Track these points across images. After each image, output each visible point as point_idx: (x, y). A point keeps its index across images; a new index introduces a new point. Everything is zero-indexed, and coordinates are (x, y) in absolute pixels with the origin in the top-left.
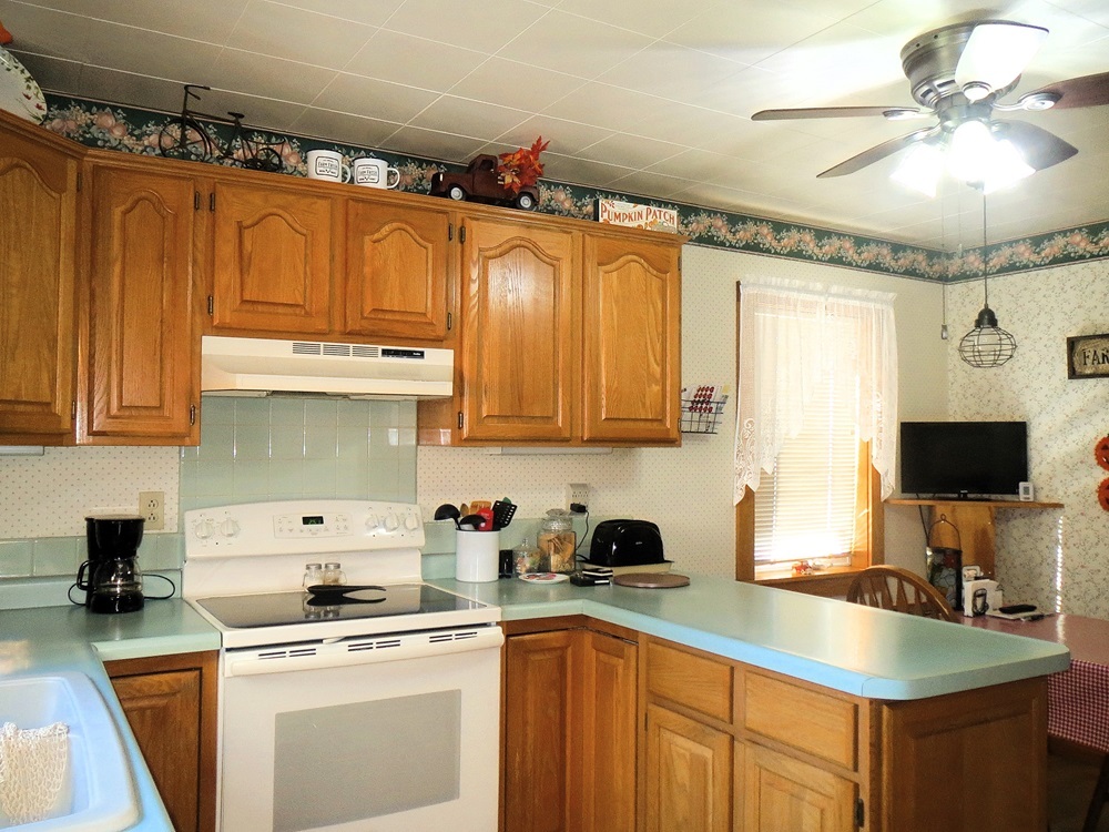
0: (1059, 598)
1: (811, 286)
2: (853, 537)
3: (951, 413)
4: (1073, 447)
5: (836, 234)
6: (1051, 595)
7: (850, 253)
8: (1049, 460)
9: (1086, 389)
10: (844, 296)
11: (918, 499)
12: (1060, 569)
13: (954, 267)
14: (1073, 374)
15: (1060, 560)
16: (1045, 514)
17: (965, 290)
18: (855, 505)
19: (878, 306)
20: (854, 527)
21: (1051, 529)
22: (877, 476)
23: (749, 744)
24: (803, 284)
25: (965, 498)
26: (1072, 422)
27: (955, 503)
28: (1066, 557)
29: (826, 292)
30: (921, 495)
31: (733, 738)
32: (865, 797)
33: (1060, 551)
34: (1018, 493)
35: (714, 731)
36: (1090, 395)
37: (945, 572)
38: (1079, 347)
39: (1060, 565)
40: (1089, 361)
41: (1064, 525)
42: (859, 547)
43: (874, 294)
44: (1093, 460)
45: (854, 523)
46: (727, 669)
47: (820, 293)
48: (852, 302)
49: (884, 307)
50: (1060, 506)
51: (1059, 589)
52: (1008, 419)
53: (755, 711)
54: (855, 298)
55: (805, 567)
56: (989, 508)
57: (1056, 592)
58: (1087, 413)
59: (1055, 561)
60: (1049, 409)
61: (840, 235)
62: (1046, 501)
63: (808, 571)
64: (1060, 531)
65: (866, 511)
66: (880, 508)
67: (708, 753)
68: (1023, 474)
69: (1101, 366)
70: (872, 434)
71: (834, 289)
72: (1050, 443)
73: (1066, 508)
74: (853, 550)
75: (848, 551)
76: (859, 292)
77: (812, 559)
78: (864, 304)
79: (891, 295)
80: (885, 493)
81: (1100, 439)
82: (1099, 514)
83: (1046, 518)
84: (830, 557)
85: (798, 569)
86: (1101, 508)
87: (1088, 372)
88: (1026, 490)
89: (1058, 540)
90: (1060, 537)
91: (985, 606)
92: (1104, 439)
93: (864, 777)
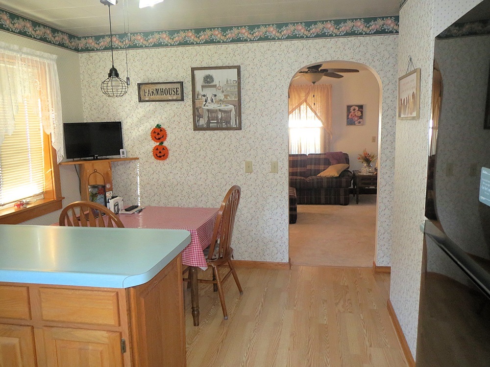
0: (139, 198)
1: (12, 47)
2: (44, 184)
3: (85, 117)
4: (141, 132)
5: (22, 18)
6: (136, 198)
7: (30, 29)
8: (132, 138)
9: (146, 107)
10: (32, 55)
11: (74, 161)
12: (139, 186)
13: (82, 44)
14: (140, 100)
15: (139, 182)
16: (131, 163)
17: (88, 57)
18: (44, 167)
19: (49, 61)
20: (44, 179)
21: (134, 169)
22: (54, 151)
23: (45, 328)
24: (7, 45)
25: (97, 159)
26: (140, 121)
27: (93, 161)
28: (141, 180)
29: (19, 51)
30: (75, 159)
31: (33, 327)
32: (126, 338)
33: (138, 178)
34: (120, 154)
35: (17, 327)
36: (148, 109)
37: (99, 197)
38: (143, 87)
39: (139, 184)
40: (147, 94)
41: (140, 167)
42: (48, 188)
43: (46, 55)
44: (150, 138)
45: (44, 177)
46: (25, 289)
47: (17, 52)
48: (35, 58)
49: (52, 62)
50: (138, 159)
51: (139, 194)
52: (113, 121)
53: (49, 310)
54: (37, 56)
55: (22, 204)
56: (109, 162)
57: (138, 196)
58: (146, 117)
59: (137, 183)
60: (131, 116)
61: (24, 19)
62: (131, 157)
63: (24, 206)
64: (138, 170)
65: (50, 170)
66: (57, 167)
67: (15, 341)
68: (121, 146)
69: (152, 97)
70: (50, 130)
71: (25, 50)
72: (132, 131)
73: (140, 159)
74: (44, 191)
75: (42, 191)
76: (38, 53)
77: (24, 199)
78: (42, 60)
79: (55, 56)
80: (59, 160)
81: (152, 129)
82: (153, 161)
83: (132, 164)
84: (33, 196)
85: (18, 206)
86: (154, 158)
87: (147, 99)
88: (123, 153)
89: (137, 173)
90: (138, 172)
91: (118, 210)
92: (154, 129)
93: (125, 328)
